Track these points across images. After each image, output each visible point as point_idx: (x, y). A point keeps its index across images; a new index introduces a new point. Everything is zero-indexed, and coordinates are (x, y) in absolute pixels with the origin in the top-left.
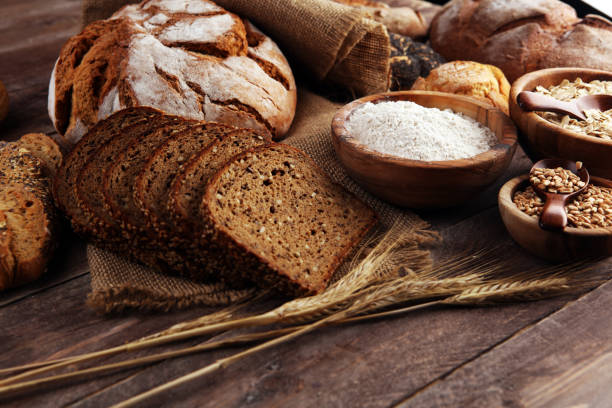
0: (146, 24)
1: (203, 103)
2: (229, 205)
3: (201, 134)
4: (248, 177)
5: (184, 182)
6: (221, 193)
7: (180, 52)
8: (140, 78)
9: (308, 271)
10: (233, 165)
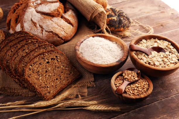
0: (34, 3)
1: (43, 31)
2: (33, 70)
3: (36, 43)
4: (42, 61)
5: (23, 60)
6: (31, 66)
7: (39, 15)
8: (26, 22)
9: (49, 92)
10: (38, 57)
